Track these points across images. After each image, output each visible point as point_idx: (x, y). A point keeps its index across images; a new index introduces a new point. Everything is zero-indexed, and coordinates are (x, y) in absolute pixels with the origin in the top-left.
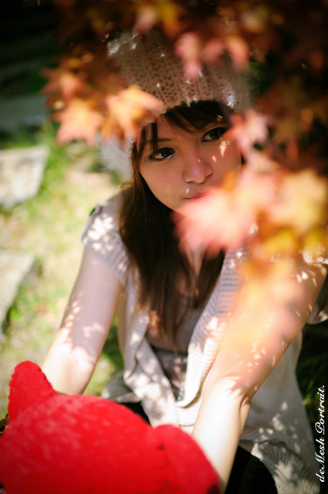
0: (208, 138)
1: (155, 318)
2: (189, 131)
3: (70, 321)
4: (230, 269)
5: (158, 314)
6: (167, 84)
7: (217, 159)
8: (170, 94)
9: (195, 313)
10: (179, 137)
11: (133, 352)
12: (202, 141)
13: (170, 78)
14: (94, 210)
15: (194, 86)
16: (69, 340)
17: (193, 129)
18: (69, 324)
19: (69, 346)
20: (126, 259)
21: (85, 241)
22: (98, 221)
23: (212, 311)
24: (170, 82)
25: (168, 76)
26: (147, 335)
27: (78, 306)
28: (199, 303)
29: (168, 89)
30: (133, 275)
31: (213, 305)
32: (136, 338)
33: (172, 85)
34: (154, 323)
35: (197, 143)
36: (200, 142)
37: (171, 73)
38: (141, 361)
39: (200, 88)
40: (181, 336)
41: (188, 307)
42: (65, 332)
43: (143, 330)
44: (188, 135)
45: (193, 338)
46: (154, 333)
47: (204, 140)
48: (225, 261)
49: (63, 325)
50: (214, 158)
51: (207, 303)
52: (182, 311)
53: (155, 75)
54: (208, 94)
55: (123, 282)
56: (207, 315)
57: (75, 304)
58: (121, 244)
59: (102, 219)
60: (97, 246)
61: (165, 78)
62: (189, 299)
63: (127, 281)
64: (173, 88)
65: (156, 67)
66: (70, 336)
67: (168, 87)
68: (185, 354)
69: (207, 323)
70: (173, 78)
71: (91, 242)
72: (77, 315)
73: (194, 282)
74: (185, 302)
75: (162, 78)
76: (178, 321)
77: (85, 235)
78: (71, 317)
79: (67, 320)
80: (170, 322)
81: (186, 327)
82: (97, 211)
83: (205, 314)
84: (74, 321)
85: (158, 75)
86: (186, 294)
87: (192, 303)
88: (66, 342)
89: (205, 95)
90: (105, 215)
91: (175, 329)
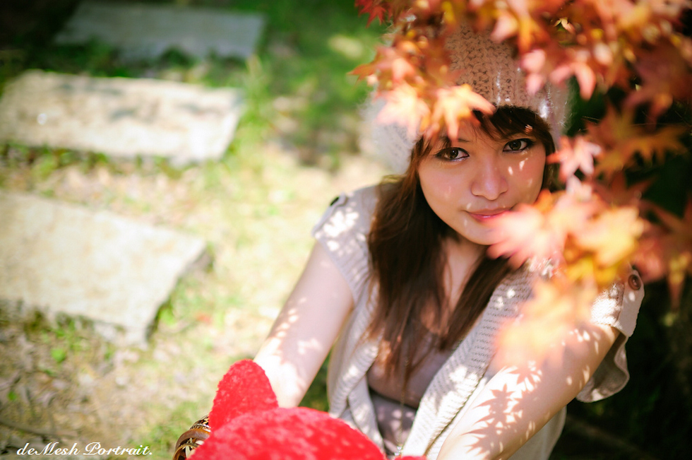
0: (508, 148)
1: (386, 353)
2: (492, 138)
3: (282, 330)
4: (497, 309)
5: (392, 347)
6: (480, 78)
7: (513, 170)
8: (481, 90)
9: (439, 357)
10: (479, 142)
11: (347, 390)
12: (503, 151)
13: (485, 73)
14: (337, 199)
15: (510, 88)
16: (279, 352)
17: (497, 136)
18: (281, 334)
19: (278, 359)
20: (366, 270)
21: (318, 235)
22: (339, 214)
23: (463, 358)
24: (485, 77)
25: (484, 70)
26: (369, 373)
27: (296, 314)
28: (447, 345)
29: (480, 85)
30: (370, 291)
31: (466, 350)
32: (354, 372)
33: (486, 82)
34: (384, 358)
35: (497, 152)
36: (501, 151)
37: (488, 67)
38: (353, 405)
39: (517, 92)
40: (415, 381)
41: (432, 346)
42: (275, 342)
43: (367, 365)
44: (490, 141)
45: (431, 387)
46: (380, 371)
47: (505, 151)
48: (492, 298)
49: (272, 333)
50: (510, 170)
51: (458, 346)
52: (424, 349)
53: (470, 65)
54: (524, 101)
55: (356, 298)
56: (456, 361)
57: (292, 311)
58: (366, 249)
59: (344, 213)
60: (333, 246)
61: (480, 71)
62: (435, 336)
63: (360, 298)
64: (485, 85)
65: (472, 55)
66: (281, 347)
67: (481, 82)
68: (414, 408)
69: (453, 370)
70: (489, 73)
71: (326, 238)
72: (293, 325)
73: (446, 317)
74: (429, 339)
75: (476, 71)
76: (415, 362)
77: (320, 228)
78: (285, 326)
79: (278, 328)
80: (404, 361)
81: (424, 371)
82: (341, 201)
83: (452, 358)
84: (287, 331)
85: (472, 66)
86: (433, 330)
87: (437, 342)
88: (275, 354)
89: (520, 101)
90: (349, 209)
91: (410, 371)
